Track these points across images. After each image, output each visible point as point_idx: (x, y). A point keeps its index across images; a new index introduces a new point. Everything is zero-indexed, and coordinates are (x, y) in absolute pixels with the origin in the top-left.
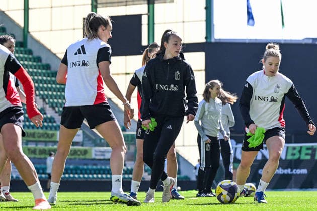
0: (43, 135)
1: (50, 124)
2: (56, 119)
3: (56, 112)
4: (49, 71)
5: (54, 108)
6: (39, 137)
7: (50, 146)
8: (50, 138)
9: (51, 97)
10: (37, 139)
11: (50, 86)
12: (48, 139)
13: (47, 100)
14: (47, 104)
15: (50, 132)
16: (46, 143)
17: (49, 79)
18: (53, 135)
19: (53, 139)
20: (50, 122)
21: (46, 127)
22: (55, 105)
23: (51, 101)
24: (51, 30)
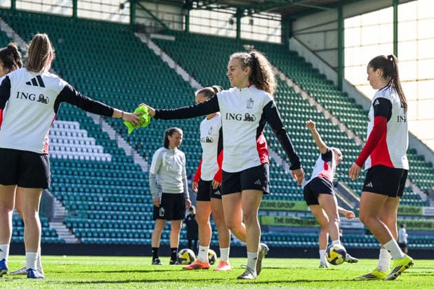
0: (410, 210)
1: (416, 201)
2: (422, 197)
3: (421, 190)
4: (415, 155)
5: (419, 187)
6: (407, 212)
7: (416, 220)
8: (416, 212)
9: (417, 177)
10: (405, 213)
11: (416, 168)
12: (414, 214)
13: (413, 180)
14: (413, 183)
15: (416, 208)
16: (413, 217)
17: (415, 161)
18: (418, 210)
19: (418, 214)
20: (416, 198)
21: (413, 204)
22: (420, 184)
23: (417, 181)
24: (417, 120)
